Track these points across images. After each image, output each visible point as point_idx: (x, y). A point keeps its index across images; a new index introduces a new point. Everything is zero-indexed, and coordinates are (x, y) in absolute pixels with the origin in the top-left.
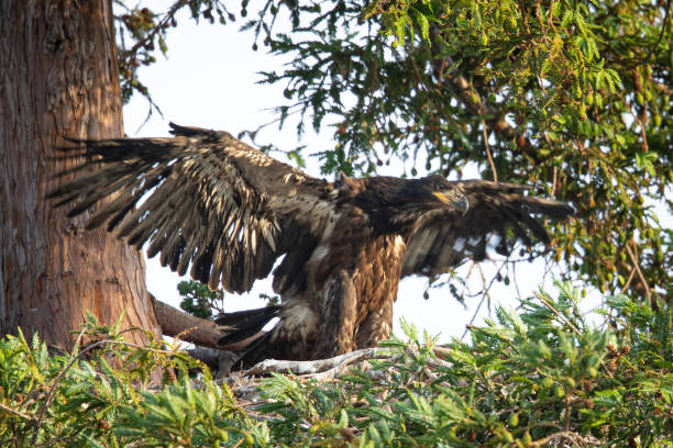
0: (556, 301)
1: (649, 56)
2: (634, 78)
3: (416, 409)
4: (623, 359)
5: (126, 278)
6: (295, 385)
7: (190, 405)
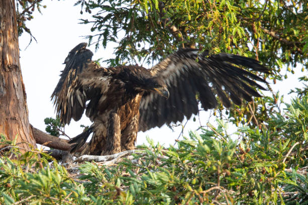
0: (217, 128)
1: (260, 17)
2: (252, 27)
3: (152, 179)
4: (247, 155)
5: (19, 117)
6: (96, 167)
7: (50, 179)
